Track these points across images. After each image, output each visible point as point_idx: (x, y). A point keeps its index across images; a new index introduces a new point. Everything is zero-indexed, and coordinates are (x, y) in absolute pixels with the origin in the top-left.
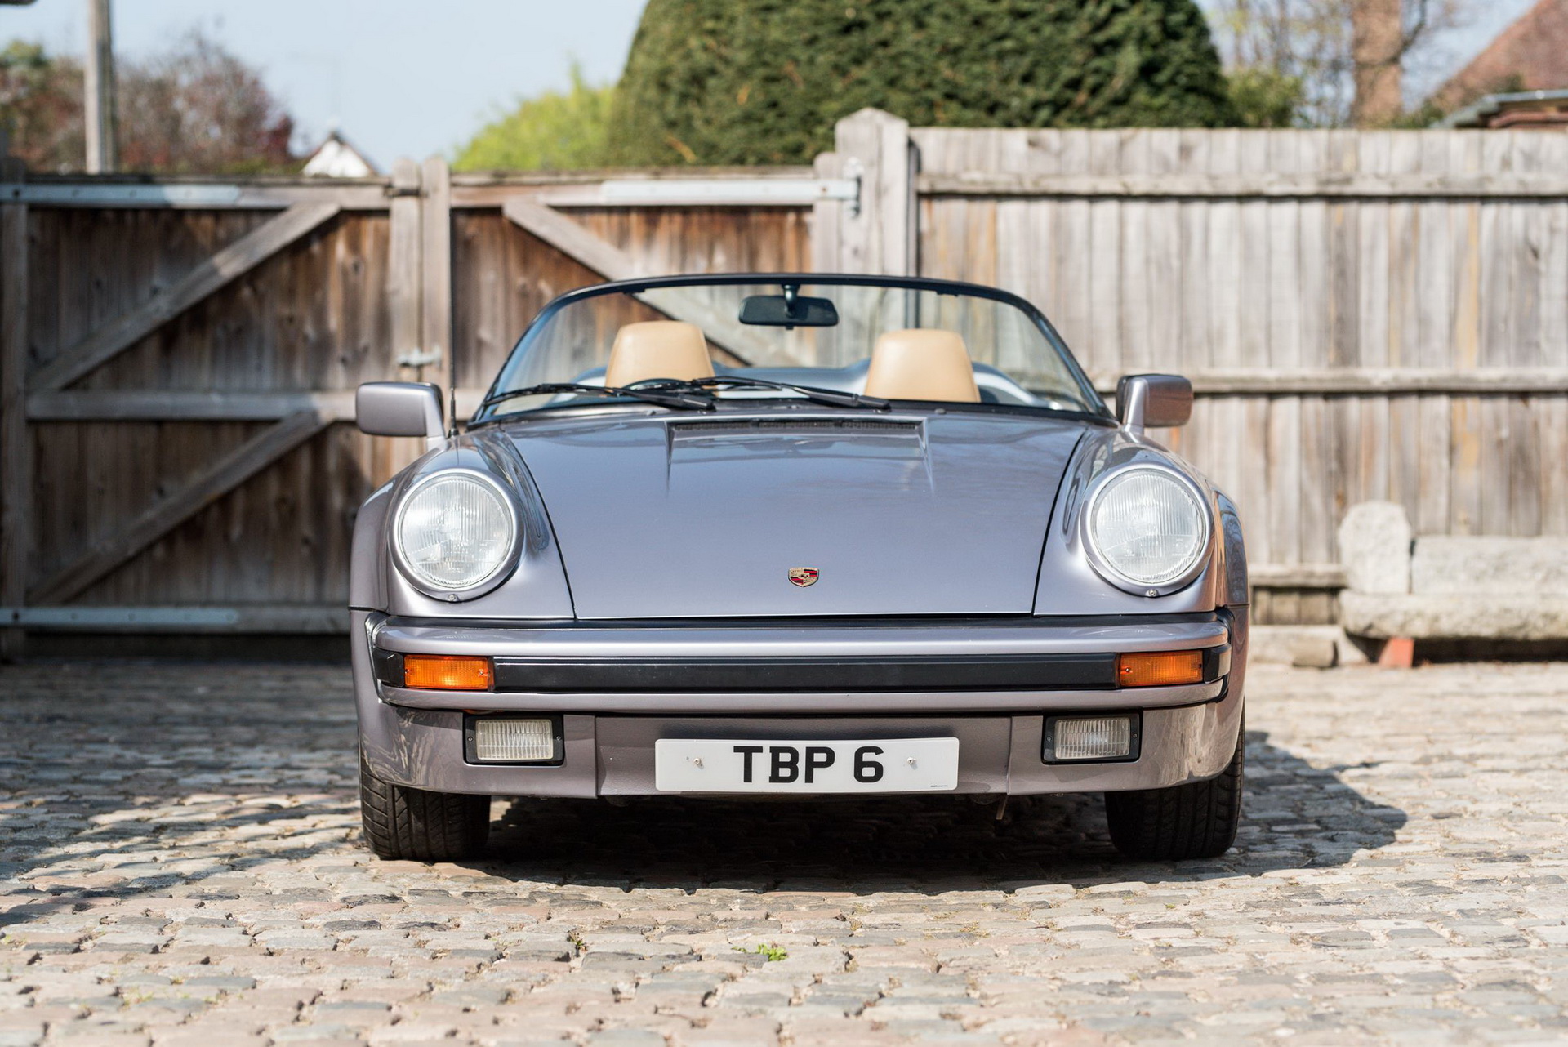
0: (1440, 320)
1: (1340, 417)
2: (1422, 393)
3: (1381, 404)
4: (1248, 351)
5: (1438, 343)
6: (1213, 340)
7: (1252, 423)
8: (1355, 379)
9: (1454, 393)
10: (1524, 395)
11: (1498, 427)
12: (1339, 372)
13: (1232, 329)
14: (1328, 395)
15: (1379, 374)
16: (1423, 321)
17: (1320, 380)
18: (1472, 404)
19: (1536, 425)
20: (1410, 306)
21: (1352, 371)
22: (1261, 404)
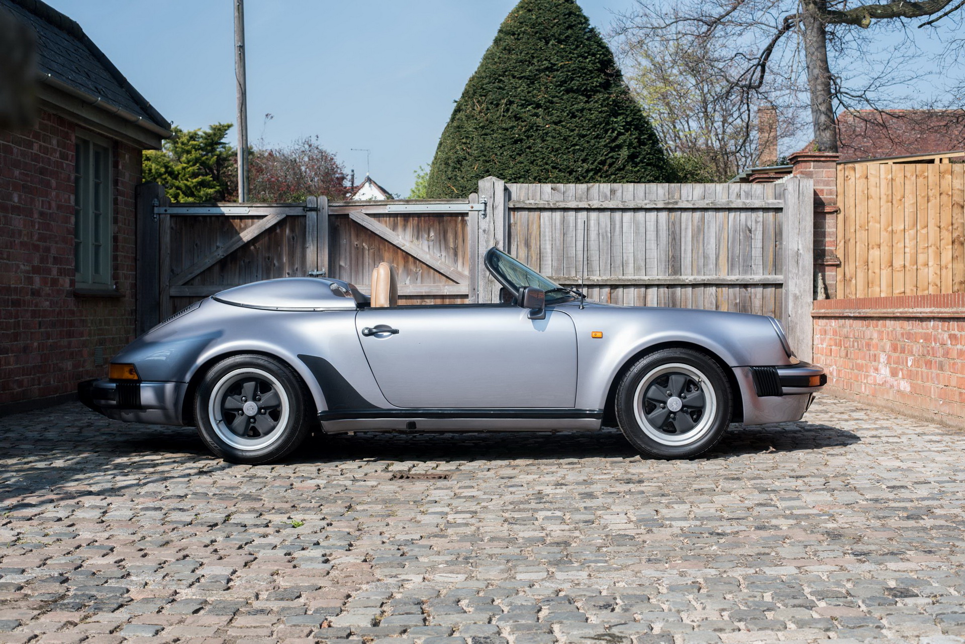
0: (713, 257)
1: (674, 294)
2: (706, 285)
3: (690, 290)
4: (637, 269)
5: (712, 266)
6: (623, 265)
7: (639, 297)
8: (679, 280)
9: (718, 285)
10: (746, 286)
11: (735, 299)
12: (673, 277)
13: (631, 261)
14: (669, 286)
15: (688, 278)
16: (705, 257)
17: (665, 280)
18: (725, 290)
19: (750, 297)
20: (701, 251)
21: (678, 277)
22: (643, 290)
